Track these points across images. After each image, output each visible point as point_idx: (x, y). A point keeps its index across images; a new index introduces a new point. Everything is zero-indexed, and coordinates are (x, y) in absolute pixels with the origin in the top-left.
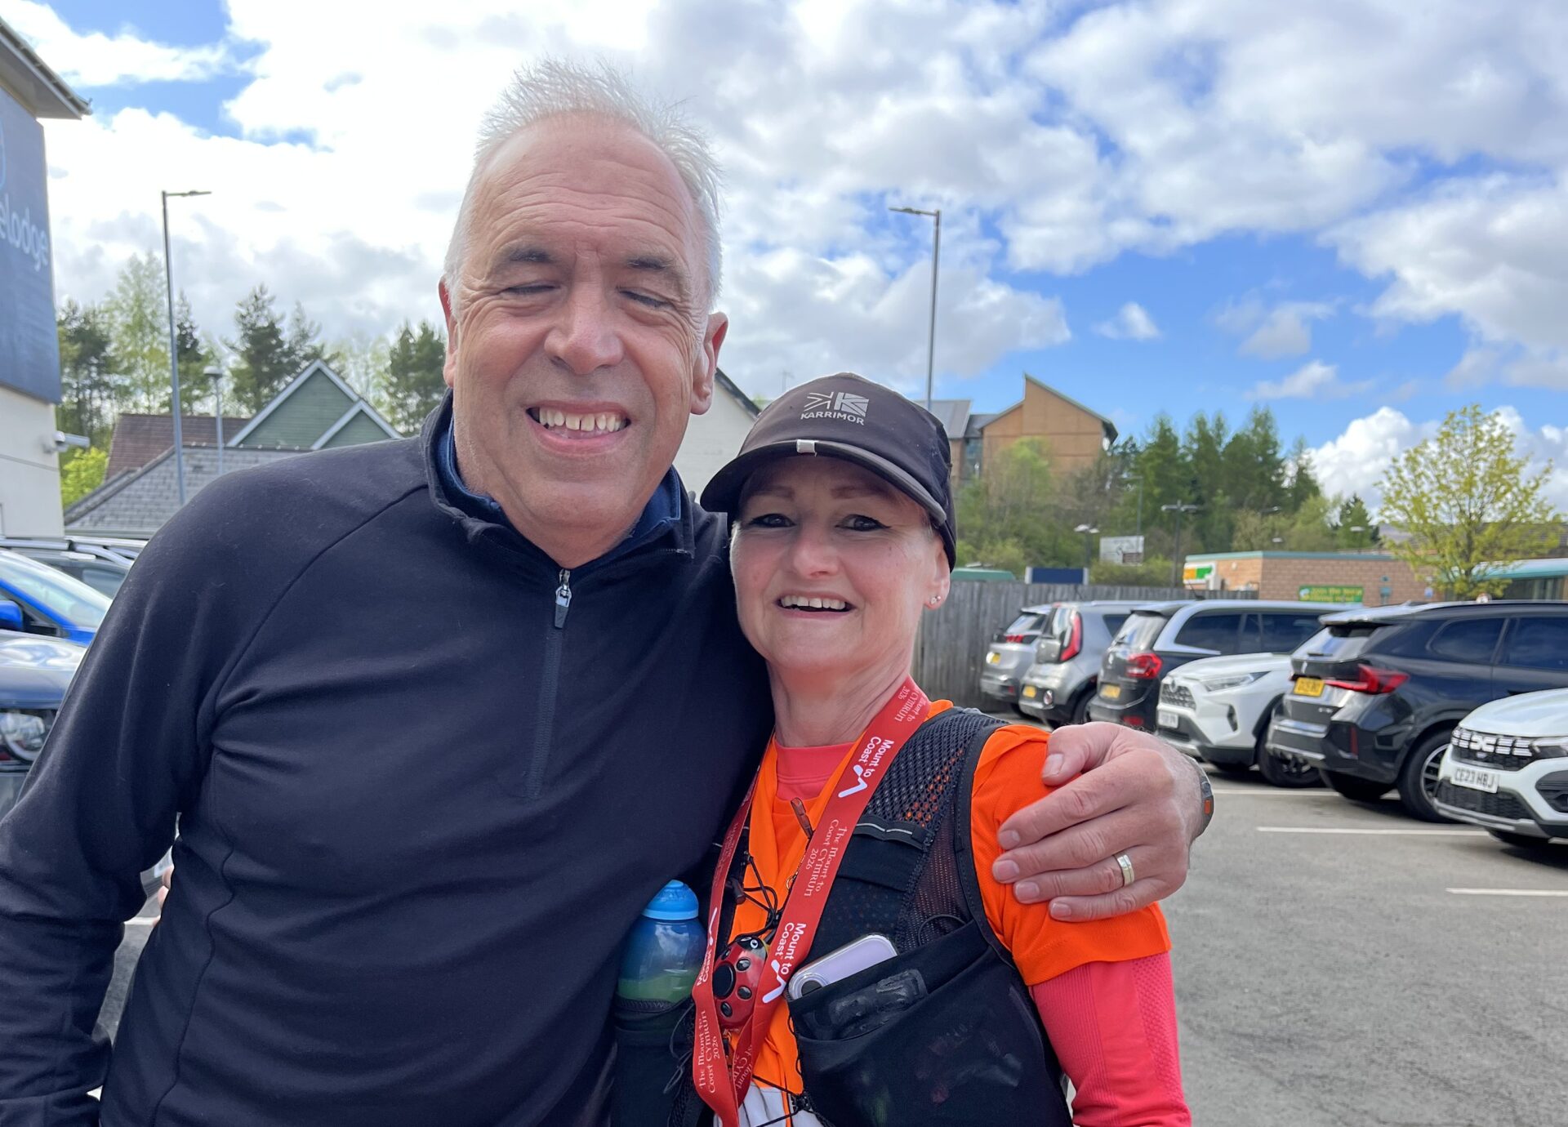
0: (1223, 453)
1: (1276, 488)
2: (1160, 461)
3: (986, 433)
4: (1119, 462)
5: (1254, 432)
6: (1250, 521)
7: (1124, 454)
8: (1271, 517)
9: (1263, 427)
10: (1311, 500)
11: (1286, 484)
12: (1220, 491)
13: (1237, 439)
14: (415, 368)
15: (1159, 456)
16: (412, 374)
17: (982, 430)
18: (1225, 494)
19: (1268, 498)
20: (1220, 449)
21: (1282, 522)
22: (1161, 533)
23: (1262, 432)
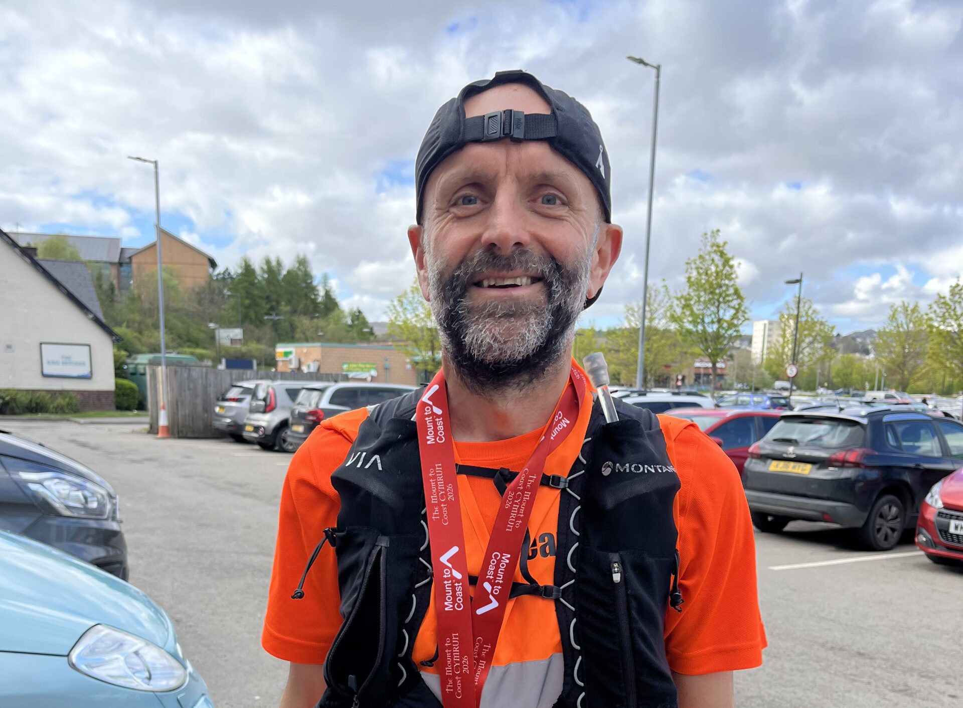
0: (283, 280)
1: (314, 303)
2: (246, 284)
3: (134, 260)
4: (221, 284)
5: (299, 268)
6: (304, 322)
7: (224, 278)
8: (315, 320)
9: (304, 266)
10: (337, 312)
11: (320, 299)
12: (283, 303)
13: (289, 272)
15: (245, 281)
17: (130, 258)
18: (286, 305)
20: (281, 277)
21: (321, 323)
22: (252, 327)
23: (303, 269)
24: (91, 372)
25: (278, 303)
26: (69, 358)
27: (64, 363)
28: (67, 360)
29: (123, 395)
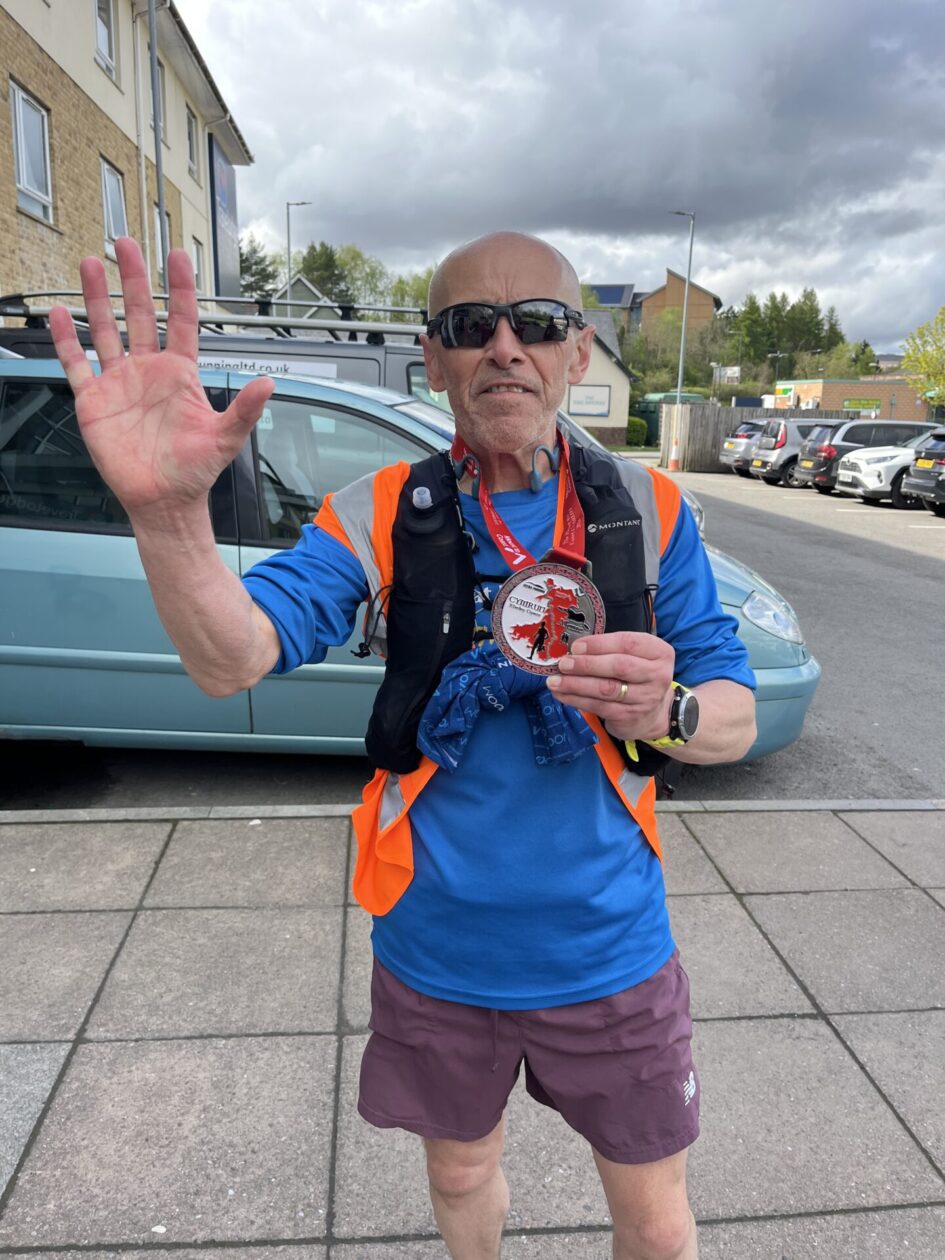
0: (786, 317)
1: (817, 337)
2: (748, 322)
3: (644, 304)
4: (724, 322)
5: (804, 303)
6: (805, 359)
7: (727, 317)
8: (817, 356)
9: (810, 300)
10: (841, 346)
11: (823, 334)
12: (784, 340)
13: (793, 307)
14: (317, 269)
15: (749, 319)
16: (315, 273)
17: (641, 303)
18: (788, 341)
19: (813, 344)
20: (783, 314)
21: (823, 358)
22: (750, 364)
23: (809, 304)
24: (609, 411)
25: (779, 338)
26: (591, 398)
27: (587, 403)
28: (590, 400)
29: (634, 431)
